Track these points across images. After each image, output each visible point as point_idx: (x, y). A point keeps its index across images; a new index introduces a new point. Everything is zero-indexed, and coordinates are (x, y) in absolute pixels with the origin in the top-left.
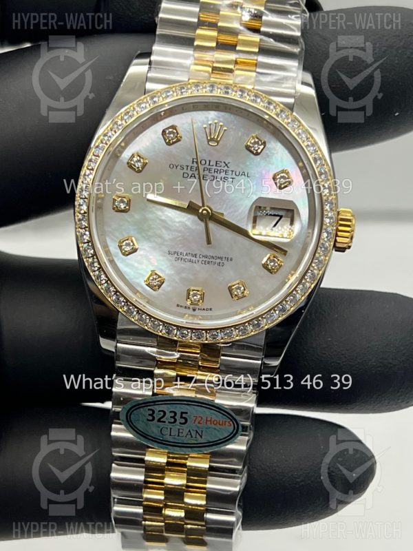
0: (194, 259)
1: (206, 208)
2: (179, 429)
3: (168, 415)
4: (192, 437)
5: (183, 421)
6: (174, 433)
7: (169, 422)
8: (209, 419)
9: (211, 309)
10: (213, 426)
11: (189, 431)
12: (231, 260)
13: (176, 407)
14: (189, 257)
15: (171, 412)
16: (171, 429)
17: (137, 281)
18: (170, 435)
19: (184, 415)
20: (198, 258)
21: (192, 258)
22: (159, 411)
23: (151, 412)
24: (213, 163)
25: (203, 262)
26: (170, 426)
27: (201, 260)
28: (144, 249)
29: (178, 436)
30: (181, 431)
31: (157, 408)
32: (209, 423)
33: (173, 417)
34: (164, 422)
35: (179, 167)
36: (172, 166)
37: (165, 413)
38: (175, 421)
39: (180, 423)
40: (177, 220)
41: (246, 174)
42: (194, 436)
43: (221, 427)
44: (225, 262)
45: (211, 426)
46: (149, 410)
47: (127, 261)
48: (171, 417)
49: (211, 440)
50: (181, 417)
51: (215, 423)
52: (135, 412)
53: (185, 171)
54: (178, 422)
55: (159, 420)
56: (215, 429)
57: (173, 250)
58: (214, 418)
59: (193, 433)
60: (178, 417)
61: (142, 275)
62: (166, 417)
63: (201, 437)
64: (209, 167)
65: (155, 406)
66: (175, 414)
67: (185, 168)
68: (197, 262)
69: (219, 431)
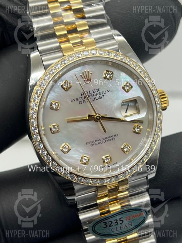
0: (100, 141)
1: (98, 115)
2: (120, 227)
3: (114, 222)
4: (127, 227)
5: (121, 222)
6: (119, 229)
7: (115, 225)
8: (133, 216)
9: (117, 163)
10: (136, 218)
11: (126, 225)
12: (117, 135)
13: (117, 217)
14: (97, 142)
15: (114, 220)
16: (116, 228)
17: (77, 163)
18: (117, 230)
19: (121, 219)
20: (101, 141)
21: (99, 142)
22: (109, 222)
23: (105, 224)
24: (91, 92)
25: (105, 142)
26: (116, 226)
27: (103, 141)
28: (74, 147)
29: (121, 229)
30: (121, 227)
31: (107, 221)
32: (133, 218)
33: (116, 222)
34: (113, 226)
35: (76, 100)
36: (72, 101)
37: (112, 222)
38: (118, 223)
39: (120, 223)
40: (85, 126)
41: (109, 91)
42: (128, 227)
43: (139, 217)
44: (115, 137)
45: (134, 219)
46: (103, 223)
47: (68, 156)
48: (115, 222)
49: (136, 225)
50: (120, 220)
51: (136, 216)
52: (96, 226)
53: (79, 101)
54: (119, 224)
55: (110, 226)
56: (137, 219)
57: (88, 142)
58: (135, 214)
59: (127, 225)
60: (118, 221)
61: (78, 160)
62: (113, 223)
63: (131, 225)
64: (90, 94)
65: (106, 220)
66: (117, 220)
67: (79, 99)
68: (101, 143)
69: (138, 219)
